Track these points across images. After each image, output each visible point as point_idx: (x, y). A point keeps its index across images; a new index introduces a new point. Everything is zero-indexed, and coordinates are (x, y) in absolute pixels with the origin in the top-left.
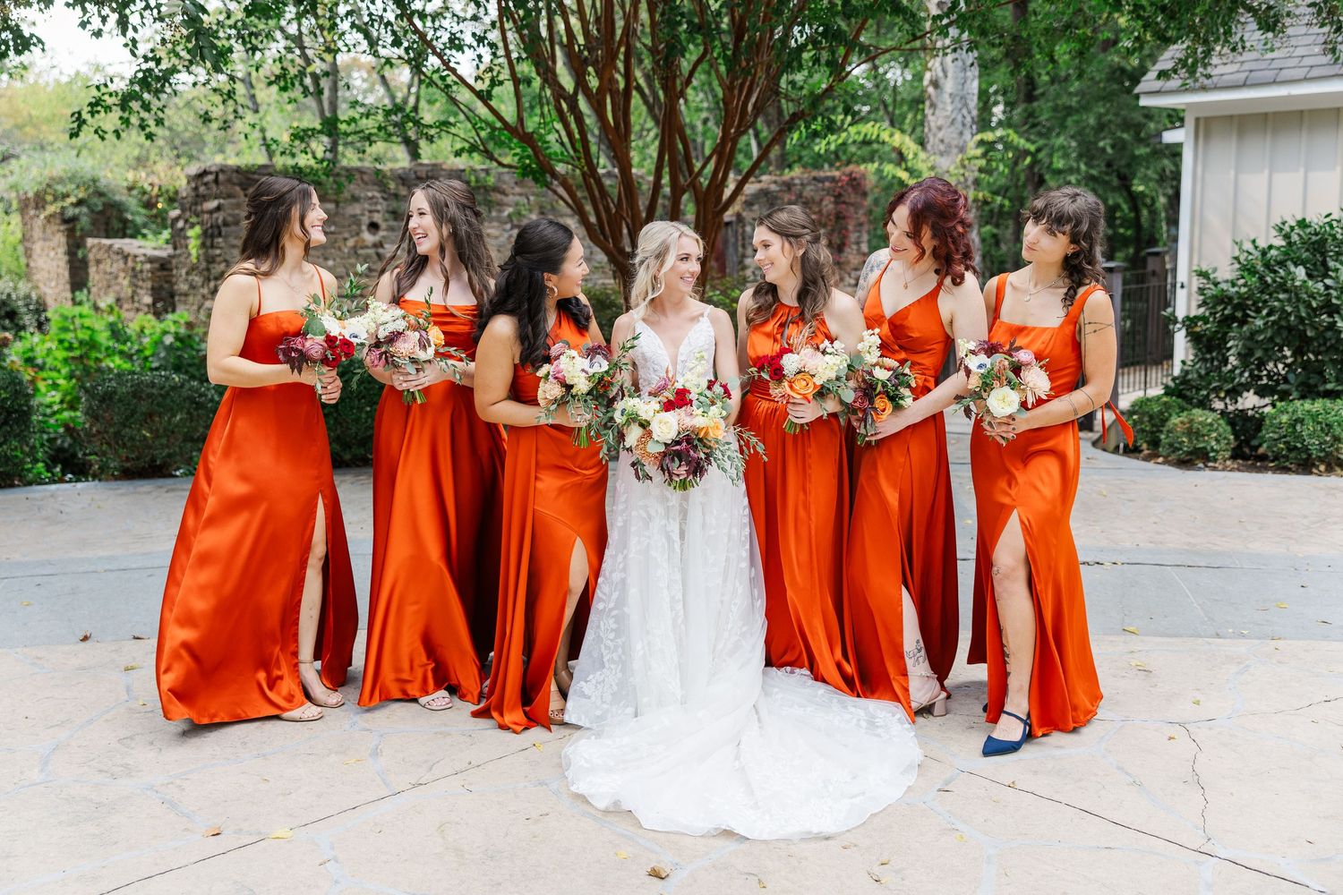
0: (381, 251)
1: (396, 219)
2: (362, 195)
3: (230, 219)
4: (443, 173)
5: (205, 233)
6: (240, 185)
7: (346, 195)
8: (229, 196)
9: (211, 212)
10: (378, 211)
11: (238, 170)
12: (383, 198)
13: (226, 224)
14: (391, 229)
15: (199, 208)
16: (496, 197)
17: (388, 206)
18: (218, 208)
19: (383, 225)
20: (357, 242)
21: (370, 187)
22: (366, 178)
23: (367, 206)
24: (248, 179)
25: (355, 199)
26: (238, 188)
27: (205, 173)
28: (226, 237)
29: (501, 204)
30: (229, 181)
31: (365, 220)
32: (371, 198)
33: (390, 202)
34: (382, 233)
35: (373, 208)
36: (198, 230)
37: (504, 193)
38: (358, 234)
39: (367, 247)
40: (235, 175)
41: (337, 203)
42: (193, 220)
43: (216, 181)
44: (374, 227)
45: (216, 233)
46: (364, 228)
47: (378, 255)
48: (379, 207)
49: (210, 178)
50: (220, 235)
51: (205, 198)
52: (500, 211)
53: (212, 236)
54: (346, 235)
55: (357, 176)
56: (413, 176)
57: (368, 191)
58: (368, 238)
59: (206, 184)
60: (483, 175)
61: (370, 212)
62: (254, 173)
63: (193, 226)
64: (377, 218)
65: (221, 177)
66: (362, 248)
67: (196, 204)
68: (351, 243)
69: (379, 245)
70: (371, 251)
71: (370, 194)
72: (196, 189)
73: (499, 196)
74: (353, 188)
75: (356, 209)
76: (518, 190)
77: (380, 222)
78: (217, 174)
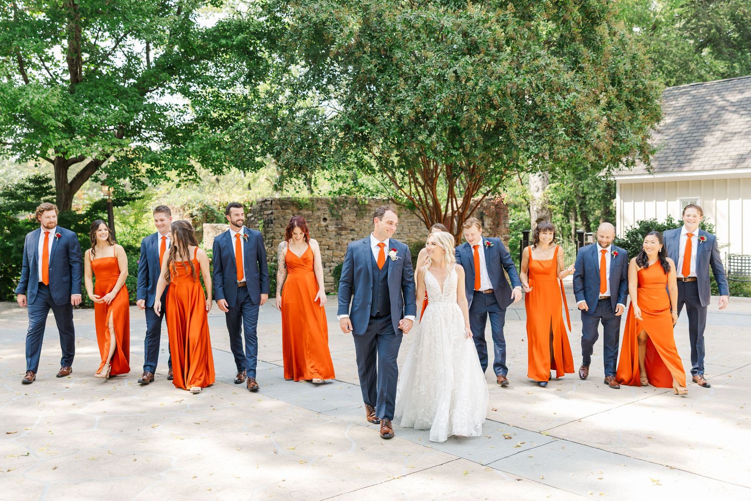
0: (327, 228)
1: (332, 217)
2: (321, 208)
3: (276, 217)
5: (265, 222)
6: (280, 205)
7: (316, 208)
8: (276, 209)
9: (268, 215)
10: (327, 214)
11: (279, 200)
12: (329, 209)
13: (274, 219)
14: (331, 220)
15: (262, 213)
16: (369, 208)
17: (330, 212)
18: (272, 213)
19: (328, 219)
20: (319, 225)
22: (323, 201)
23: (323, 212)
25: (319, 209)
26: (279, 206)
27: (266, 200)
28: (274, 224)
29: (370, 210)
30: (276, 204)
31: (322, 217)
32: (324, 209)
34: (327, 222)
35: (325, 213)
36: (262, 221)
37: (371, 206)
38: (319, 222)
41: (313, 211)
42: (260, 217)
43: (271, 204)
44: (325, 219)
45: (270, 222)
46: (322, 220)
47: (326, 230)
48: (327, 212)
49: (268, 203)
50: (272, 223)
51: (265, 209)
52: (370, 213)
53: (268, 223)
54: (315, 223)
55: (320, 201)
56: (339, 201)
57: (323, 206)
58: (323, 223)
59: (266, 205)
60: (364, 200)
62: (285, 201)
63: (259, 220)
64: (326, 216)
65: (273, 202)
66: (321, 227)
67: (261, 212)
68: (317, 225)
69: (327, 226)
70: (324, 228)
72: (261, 206)
73: (369, 207)
74: (318, 206)
75: (319, 213)
76: (376, 205)
77: (327, 218)
78: (272, 201)
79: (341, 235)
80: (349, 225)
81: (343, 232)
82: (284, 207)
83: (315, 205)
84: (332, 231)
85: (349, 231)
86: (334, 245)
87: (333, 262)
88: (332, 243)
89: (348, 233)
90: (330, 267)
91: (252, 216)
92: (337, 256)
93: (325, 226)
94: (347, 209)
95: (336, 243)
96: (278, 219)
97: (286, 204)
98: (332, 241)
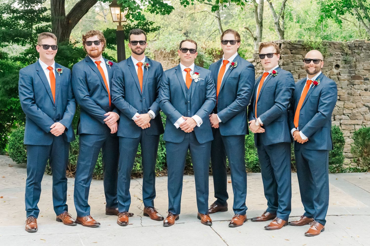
0: (339, 76)
1: (346, 64)
2: (334, 53)
4: (365, 44)
8: (286, 53)
10: (340, 60)
11: (290, 43)
12: (342, 55)
14: (344, 67)
17: (343, 58)
19: (341, 66)
20: (331, 72)
21: (337, 50)
22: (336, 46)
23: (335, 58)
24: (293, 46)
25: (331, 55)
26: (289, 50)
30: (286, 47)
31: (335, 64)
32: (337, 55)
33: (344, 57)
34: (340, 69)
35: (338, 59)
38: (331, 69)
39: (334, 75)
40: (288, 45)
44: (337, 66)
46: (334, 67)
47: (338, 78)
48: (340, 59)
54: (327, 70)
55: (333, 46)
56: (354, 46)
57: (336, 52)
58: (335, 71)
61: (336, 60)
62: (295, 44)
64: (339, 63)
65: (282, 46)
66: (332, 75)
68: (328, 73)
69: (339, 74)
70: (336, 77)
71: (337, 53)
75: (331, 59)
77: (340, 64)
78: (280, 44)
79: (353, 85)
80: (363, 73)
81: (357, 81)
82: (293, 51)
83: (327, 50)
84: (344, 80)
85: (363, 81)
86: (346, 96)
87: (344, 114)
88: (344, 93)
89: (361, 83)
90: (340, 120)
91: (254, 61)
92: (348, 108)
93: (337, 74)
94: (362, 55)
95: (348, 94)
96: (287, 64)
97: (296, 48)
98: (344, 91)
